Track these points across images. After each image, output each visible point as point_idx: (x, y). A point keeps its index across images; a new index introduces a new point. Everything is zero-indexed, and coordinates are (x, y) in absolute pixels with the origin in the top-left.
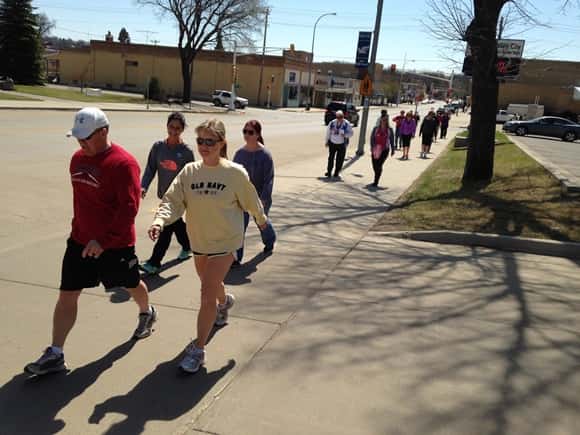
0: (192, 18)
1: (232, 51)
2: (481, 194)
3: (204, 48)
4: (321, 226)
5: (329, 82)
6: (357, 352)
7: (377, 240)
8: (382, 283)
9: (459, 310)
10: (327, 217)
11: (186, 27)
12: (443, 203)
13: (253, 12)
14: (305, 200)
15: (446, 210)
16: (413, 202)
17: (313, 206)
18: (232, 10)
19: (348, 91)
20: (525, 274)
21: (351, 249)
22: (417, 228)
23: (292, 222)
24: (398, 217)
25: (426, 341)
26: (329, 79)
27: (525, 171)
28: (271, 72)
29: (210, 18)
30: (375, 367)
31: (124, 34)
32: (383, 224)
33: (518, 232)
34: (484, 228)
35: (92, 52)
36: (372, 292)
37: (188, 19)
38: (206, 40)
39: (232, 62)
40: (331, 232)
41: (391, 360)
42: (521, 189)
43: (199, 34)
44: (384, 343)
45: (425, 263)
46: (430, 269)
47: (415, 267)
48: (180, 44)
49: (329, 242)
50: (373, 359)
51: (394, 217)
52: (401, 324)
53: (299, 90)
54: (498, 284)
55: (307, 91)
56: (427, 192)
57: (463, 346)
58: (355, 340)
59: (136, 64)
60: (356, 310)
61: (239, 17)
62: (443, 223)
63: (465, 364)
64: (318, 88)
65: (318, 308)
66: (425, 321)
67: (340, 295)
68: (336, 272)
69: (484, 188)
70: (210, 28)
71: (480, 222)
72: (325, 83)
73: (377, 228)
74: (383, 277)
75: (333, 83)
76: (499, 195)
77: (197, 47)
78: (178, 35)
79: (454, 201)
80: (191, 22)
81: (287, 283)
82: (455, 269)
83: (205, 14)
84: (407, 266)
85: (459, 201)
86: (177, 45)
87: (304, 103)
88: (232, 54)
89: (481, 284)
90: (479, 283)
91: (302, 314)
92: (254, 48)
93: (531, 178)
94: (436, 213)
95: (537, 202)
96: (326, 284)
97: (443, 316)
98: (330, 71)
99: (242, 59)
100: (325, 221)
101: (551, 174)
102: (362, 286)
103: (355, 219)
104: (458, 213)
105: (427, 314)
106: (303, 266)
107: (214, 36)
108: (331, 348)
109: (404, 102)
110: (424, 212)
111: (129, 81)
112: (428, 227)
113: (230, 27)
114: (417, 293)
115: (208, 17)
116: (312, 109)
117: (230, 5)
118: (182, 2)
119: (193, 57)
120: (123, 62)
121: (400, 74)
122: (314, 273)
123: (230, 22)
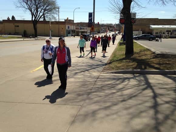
0: (35, 11)
2: (132, 58)
3: (40, 20)
4: (86, 72)
6: (107, 112)
7: (104, 75)
8: (110, 88)
9: (134, 94)
10: (88, 69)
11: (33, 14)
12: (121, 62)
13: (54, 8)
14: (80, 64)
15: (122, 64)
16: (112, 62)
17: (83, 66)
18: (48, 8)
19: (86, 30)
20: (151, 81)
21: (98, 78)
22: (116, 70)
23: (77, 71)
24: (109, 67)
25: (128, 106)
26: (79, 27)
27: (143, 50)
28: (62, 26)
29: (41, 11)
30: (115, 116)
31: (13, 17)
32: (105, 70)
33: (145, 68)
34: (135, 68)
35: (3, 24)
36: (107, 91)
37: (34, 12)
38: (40, 17)
39: (49, 24)
40: (90, 73)
41: (119, 114)
42: (143, 55)
43: (38, 16)
44: (115, 108)
45: (121, 81)
46: (123, 82)
47: (118, 82)
48: (32, 19)
49: (90, 77)
50: (113, 114)
51: (108, 67)
52: (119, 101)
53: (71, 31)
54: (144, 85)
55: (73, 31)
56: (115, 59)
57: (140, 106)
58: (106, 108)
59: (18, 26)
60: (104, 98)
61: (50, 10)
62: (123, 68)
63: (141, 112)
64: (76, 30)
65: (92, 99)
66: (126, 99)
67: (98, 93)
69: (132, 56)
71: (134, 66)
72: (79, 29)
73: (104, 71)
74: (109, 86)
75: (81, 29)
76: (137, 58)
77: (38, 20)
78: (31, 17)
79: (124, 61)
80: (35, 12)
81: (80, 91)
82: (130, 81)
83: (39, 10)
84: (116, 82)
85: (126, 61)
87: (73, 35)
88: (49, 21)
89: (139, 85)
90: (138, 85)
91: (87, 101)
92: (56, 19)
93: (145, 52)
94: (120, 65)
95: (149, 59)
96: (93, 90)
97: (131, 97)
98: (80, 25)
99: (52, 23)
100: (87, 70)
101: (150, 50)
102: (104, 90)
103: (96, 69)
104: (127, 64)
105: (126, 97)
106: (84, 85)
107: (43, 16)
108: (99, 112)
109: (102, 33)
110: (117, 65)
111: (16, 32)
112: (119, 69)
114: (121, 90)
115: (40, 10)
116: (75, 37)
117: (47, 6)
118: (32, 6)
119: (37, 23)
120: (14, 26)
121: (100, 25)
122: (88, 87)
123: (48, 12)
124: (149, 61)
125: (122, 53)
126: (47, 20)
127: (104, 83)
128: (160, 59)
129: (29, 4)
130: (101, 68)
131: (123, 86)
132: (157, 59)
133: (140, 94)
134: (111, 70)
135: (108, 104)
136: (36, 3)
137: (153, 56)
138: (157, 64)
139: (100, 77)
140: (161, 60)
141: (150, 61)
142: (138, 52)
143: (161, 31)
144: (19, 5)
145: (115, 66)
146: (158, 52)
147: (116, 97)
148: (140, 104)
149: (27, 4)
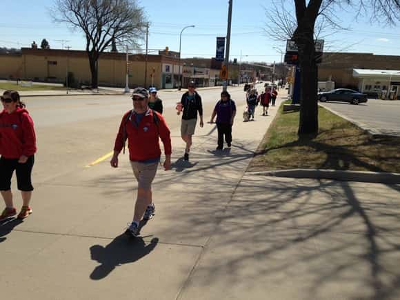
0: (96, 30)
1: (125, 52)
2: (315, 142)
3: (105, 51)
4: (210, 170)
5: (193, 72)
6: (263, 264)
8: (266, 210)
9: (324, 226)
10: (213, 163)
11: (91, 36)
12: (290, 150)
13: (139, 26)
15: (293, 155)
16: (268, 150)
18: (123, 25)
19: (206, 76)
20: (360, 197)
21: (237, 186)
22: (278, 168)
24: (262, 161)
25: (310, 252)
26: (192, 69)
27: (338, 125)
29: (108, 31)
30: (280, 275)
31: (45, 43)
32: (252, 167)
33: (346, 167)
34: (323, 166)
35: (23, 57)
36: (260, 217)
37: (92, 31)
38: (106, 45)
39: (125, 59)
40: (218, 174)
41: (290, 269)
42: (340, 137)
43: (101, 41)
44: (281, 255)
45: (290, 193)
46: (294, 197)
47: (284, 197)
48: (88, 48)
49: (220, 182)
50: (277, 270)
51: (259, 161)
52: (289, 240)
53: (172, 77)
54: (344, 205)
55: (178, 77)
56: (276, 143)
57: (337, 254)
58: (260, 255)
59: (55, 63)
60: (253, 232)
61: (129, 29)
62: (295, 164)
63: (341, 268)
64: (185, 75)
65: (226, 232)
66: (304, 236)
67: (239, 220)
68: (231, 204)
69: (315, 138)
70: (108, 37)
71: (320, 161)
72: (190, 72)
73: (250, 169)
74: (264, 205)
75: (195, 72)
76: (326, 142)
77: (100, 50)
78: (86, 43)
79: (297, 148)
80: (94, 33)
82: (312, 196)
83: (104, 28)
84: (279, 195)
85: (302, 147)
86: (85, 49)
87: (177, 85)
88: (125, 54)
89: (332, 206)
90: (332, 205)
91: (216, 237)
92: (141, 50)
93: (345, 130)
94: (288, 157)
95: (353, 146)
96: (227, 213)
97: (316, 232)
99: (132, 57)
100: (212, 167)
101: (357, 127)
102: (252, 213)
103: (232, 164)
104: (303, 156)
105: (304, 231)
106: (206, 201)
107: (111, 43)
108: (244, 263)
110: (280, 157)
111: (50, 76)
112: (286, 167)
113: (123, 36)
114: (292, 215)
115: (106, 30)
116: (182, 89)
117: (122, 21)
118: (88, 20)
119: (98, 57)
120: (46, 61)
121: (238, 65)
122: (215, 205)
123: (123, 33)
124: (356, 152)
125: (291, 131)
126: (119, 52)
127: (251, 198)
128: (382, 147)
129: (83, 15)
130: (243, 162)
131: (297, 205)
132: (373, 147)
133: (337, 227)
134: (268, 168)
135: (265, 246)
136: (97, 13)
137: (365, 139)
138: (372, 158)
139: (242, 183)
140: (383, 150)
141: (357, 150)
142: (328, 129)
143: (378, 83)
144: (60, 16)
145: (275, 159)
146: (375, 131)
147: (282, 230)
148: (337, 249)
149: (77, 13)
